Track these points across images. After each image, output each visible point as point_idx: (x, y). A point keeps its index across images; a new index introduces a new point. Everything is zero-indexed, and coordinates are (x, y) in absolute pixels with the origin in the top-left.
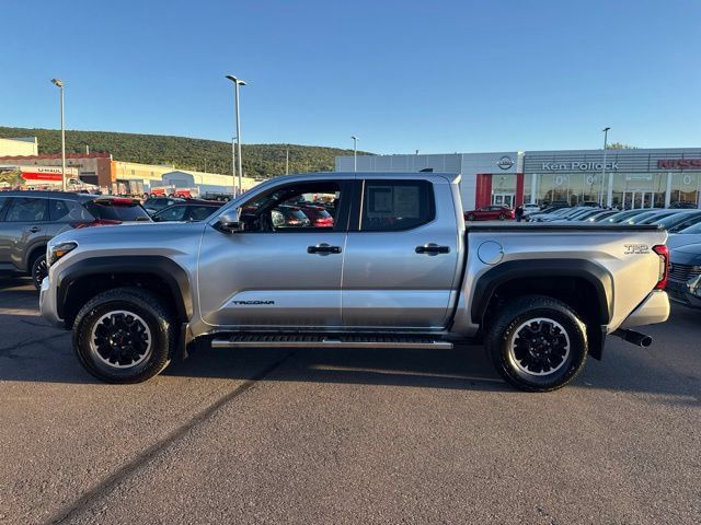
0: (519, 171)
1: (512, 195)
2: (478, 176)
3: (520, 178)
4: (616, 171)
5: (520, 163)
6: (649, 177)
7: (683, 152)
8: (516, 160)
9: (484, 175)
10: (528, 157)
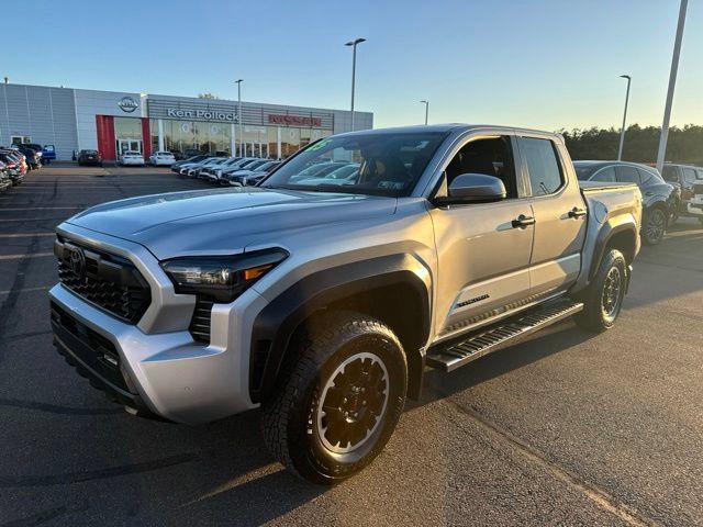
0: (143, 115)
1: (138, 141)
2: (97, 116)
3: (145, 123)
4: (236, 122)
5: (143, 106)
6: (263, 130)
7: (287, 109)
8: (139, 102)
9: (105, 117)
10: (151, 101)
